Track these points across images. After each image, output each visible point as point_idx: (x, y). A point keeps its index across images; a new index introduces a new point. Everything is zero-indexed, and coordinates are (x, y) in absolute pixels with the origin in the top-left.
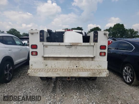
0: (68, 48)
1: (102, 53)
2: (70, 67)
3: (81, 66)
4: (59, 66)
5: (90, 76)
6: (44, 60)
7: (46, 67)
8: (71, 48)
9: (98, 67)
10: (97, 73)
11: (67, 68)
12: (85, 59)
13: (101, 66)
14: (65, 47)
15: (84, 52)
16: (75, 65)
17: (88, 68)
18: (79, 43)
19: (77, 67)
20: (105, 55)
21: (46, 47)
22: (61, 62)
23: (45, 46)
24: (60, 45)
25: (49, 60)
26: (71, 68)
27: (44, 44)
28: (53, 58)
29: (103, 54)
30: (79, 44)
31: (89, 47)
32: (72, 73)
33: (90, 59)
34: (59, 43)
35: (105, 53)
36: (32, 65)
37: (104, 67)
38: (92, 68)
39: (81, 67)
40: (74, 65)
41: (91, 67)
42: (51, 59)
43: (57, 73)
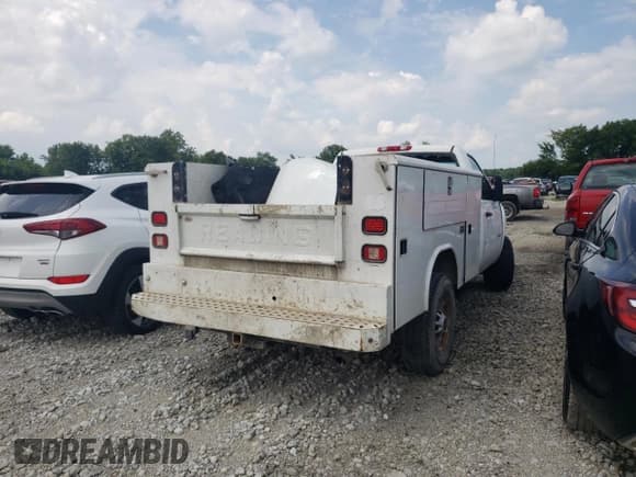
0: (250, 225)
1: (370, 250)
2: (254, 298)
3: (288, 298)
4: (219, 292)
5: (298, 338)
6: (186, 265)
7: (185, 289)
8: (258, 225)
9: (350, 307)
10: (324, 331)
11: (245, 301)
12: (309, 271)
13: (362, 307)
14: (237, 222)
15: (303, 243)
16: (269, 290)
17: (311, 307)
18: (282, 207)
19: (274, 298)
20: (383, 258)
21: (188, 220)
22: (225, 275)
23: (184, 217)
24: (222, 215)
25: (197, 265)
26: (257, 301)
27: (179, 210)
28: (208, 260)
29: (375, 254)
30: (283, 212)
31: (320, 222)
32: (241, 320)
33: (329, 274)
34: (219, 206)
35: (382, 249)
36: (149, 280)
37: (375, 312)
38: (325, 308)
39: (288, 301)
40: (266, 292)
41: (323, 304)
42: (202, 262)
43: (200, 314)
